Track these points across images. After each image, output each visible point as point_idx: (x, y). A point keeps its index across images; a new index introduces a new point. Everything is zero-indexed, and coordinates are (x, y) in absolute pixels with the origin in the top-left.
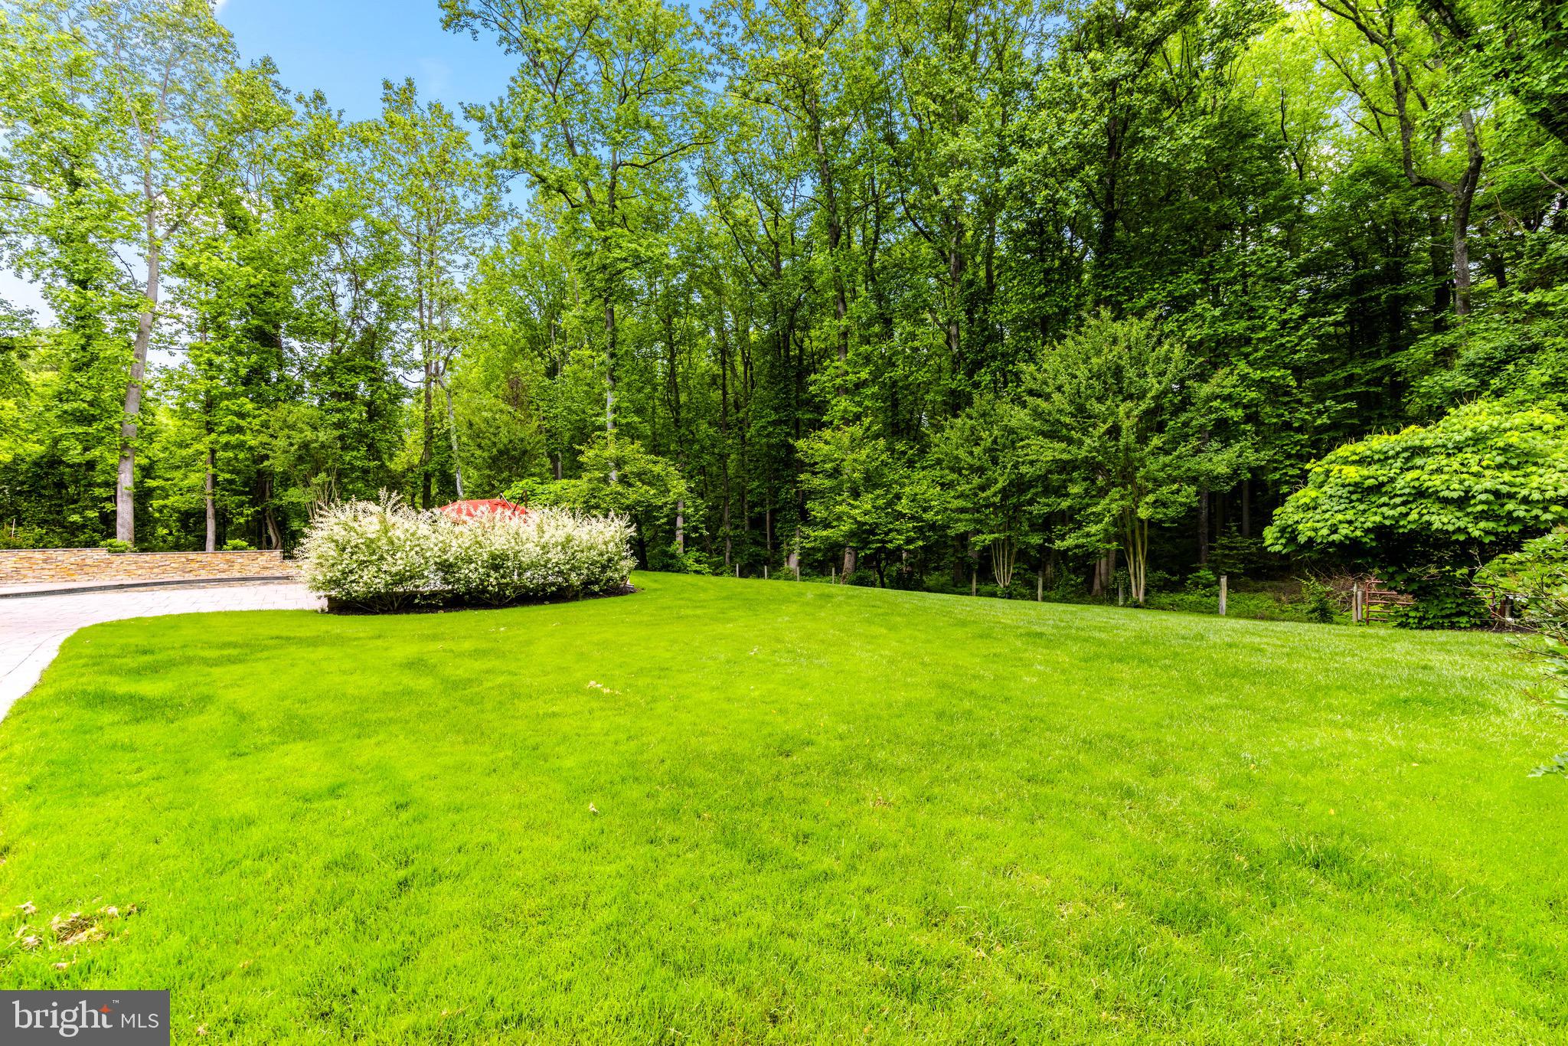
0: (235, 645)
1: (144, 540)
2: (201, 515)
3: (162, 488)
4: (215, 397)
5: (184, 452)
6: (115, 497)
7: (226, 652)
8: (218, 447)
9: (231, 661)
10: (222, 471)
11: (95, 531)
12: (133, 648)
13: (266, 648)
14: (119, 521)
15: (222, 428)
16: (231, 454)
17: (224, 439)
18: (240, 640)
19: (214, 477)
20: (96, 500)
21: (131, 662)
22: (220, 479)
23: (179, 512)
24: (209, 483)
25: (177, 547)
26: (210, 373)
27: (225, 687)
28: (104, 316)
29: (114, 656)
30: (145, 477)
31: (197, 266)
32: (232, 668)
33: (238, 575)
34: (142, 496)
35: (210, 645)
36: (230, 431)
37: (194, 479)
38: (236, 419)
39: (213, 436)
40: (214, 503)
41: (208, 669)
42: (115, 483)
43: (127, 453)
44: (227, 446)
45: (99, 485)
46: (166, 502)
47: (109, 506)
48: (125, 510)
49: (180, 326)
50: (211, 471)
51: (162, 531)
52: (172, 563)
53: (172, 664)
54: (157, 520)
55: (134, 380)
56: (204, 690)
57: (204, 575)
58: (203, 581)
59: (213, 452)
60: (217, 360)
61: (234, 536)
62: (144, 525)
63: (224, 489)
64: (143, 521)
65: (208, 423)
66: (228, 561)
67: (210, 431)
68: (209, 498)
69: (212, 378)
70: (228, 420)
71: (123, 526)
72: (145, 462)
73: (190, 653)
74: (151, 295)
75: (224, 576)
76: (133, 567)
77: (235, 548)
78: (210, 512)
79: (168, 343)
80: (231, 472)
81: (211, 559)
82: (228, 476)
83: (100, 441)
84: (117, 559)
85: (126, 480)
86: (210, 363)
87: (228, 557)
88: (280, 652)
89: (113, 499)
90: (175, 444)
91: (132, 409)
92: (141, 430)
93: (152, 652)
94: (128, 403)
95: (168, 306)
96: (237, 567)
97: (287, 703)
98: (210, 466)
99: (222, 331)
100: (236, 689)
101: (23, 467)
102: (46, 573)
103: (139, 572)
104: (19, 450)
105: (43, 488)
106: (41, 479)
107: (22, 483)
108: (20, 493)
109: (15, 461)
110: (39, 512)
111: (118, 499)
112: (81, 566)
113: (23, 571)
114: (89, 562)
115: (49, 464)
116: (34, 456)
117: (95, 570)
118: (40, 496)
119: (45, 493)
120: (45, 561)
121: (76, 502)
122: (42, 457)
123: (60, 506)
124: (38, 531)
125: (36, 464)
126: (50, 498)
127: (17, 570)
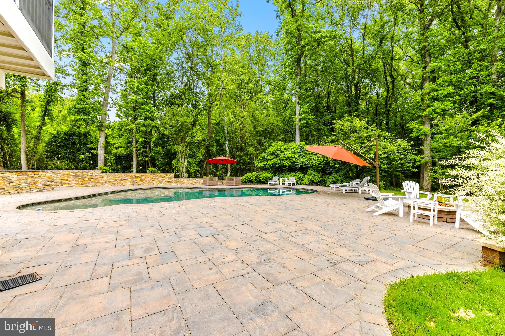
14: (99, 158)
20: (90, 149)
40: (136, 151)
42: (98, 142)
43: (102, 129)
45: (91, 143)
47: (95, 152)
48: (101, 154)
61: (149, 166)
66: (152, 178)
71: (100, 161)
76: (112, 180)
77: (153, 172)
78: (135, 155)
84: (105, 176)
85: (102, 140)
89: (97, 149)
101: (61, 135)
102: (74, 182)
103: (115, 182)
104: (59, 129)
105: (68, 144)
106: (67, 140)
107: (60, 142)
108: (59, 146)
109: (57, 133)
110: (66, 154)
111: (99, 149)
112: (90, 179)
113: (64, 181)
114: (93, 177)
115: (70, 134)
116: (65, 131)
117: (96, 181)
118: (67, 148)
119: (69, 146)
120: (74, 176)
121: (79, 151)
122: (68, 132)
123: (74, 152)
124: (66, 162)
125: (66, 134)
126: (70, 149)
127: (61, 181)
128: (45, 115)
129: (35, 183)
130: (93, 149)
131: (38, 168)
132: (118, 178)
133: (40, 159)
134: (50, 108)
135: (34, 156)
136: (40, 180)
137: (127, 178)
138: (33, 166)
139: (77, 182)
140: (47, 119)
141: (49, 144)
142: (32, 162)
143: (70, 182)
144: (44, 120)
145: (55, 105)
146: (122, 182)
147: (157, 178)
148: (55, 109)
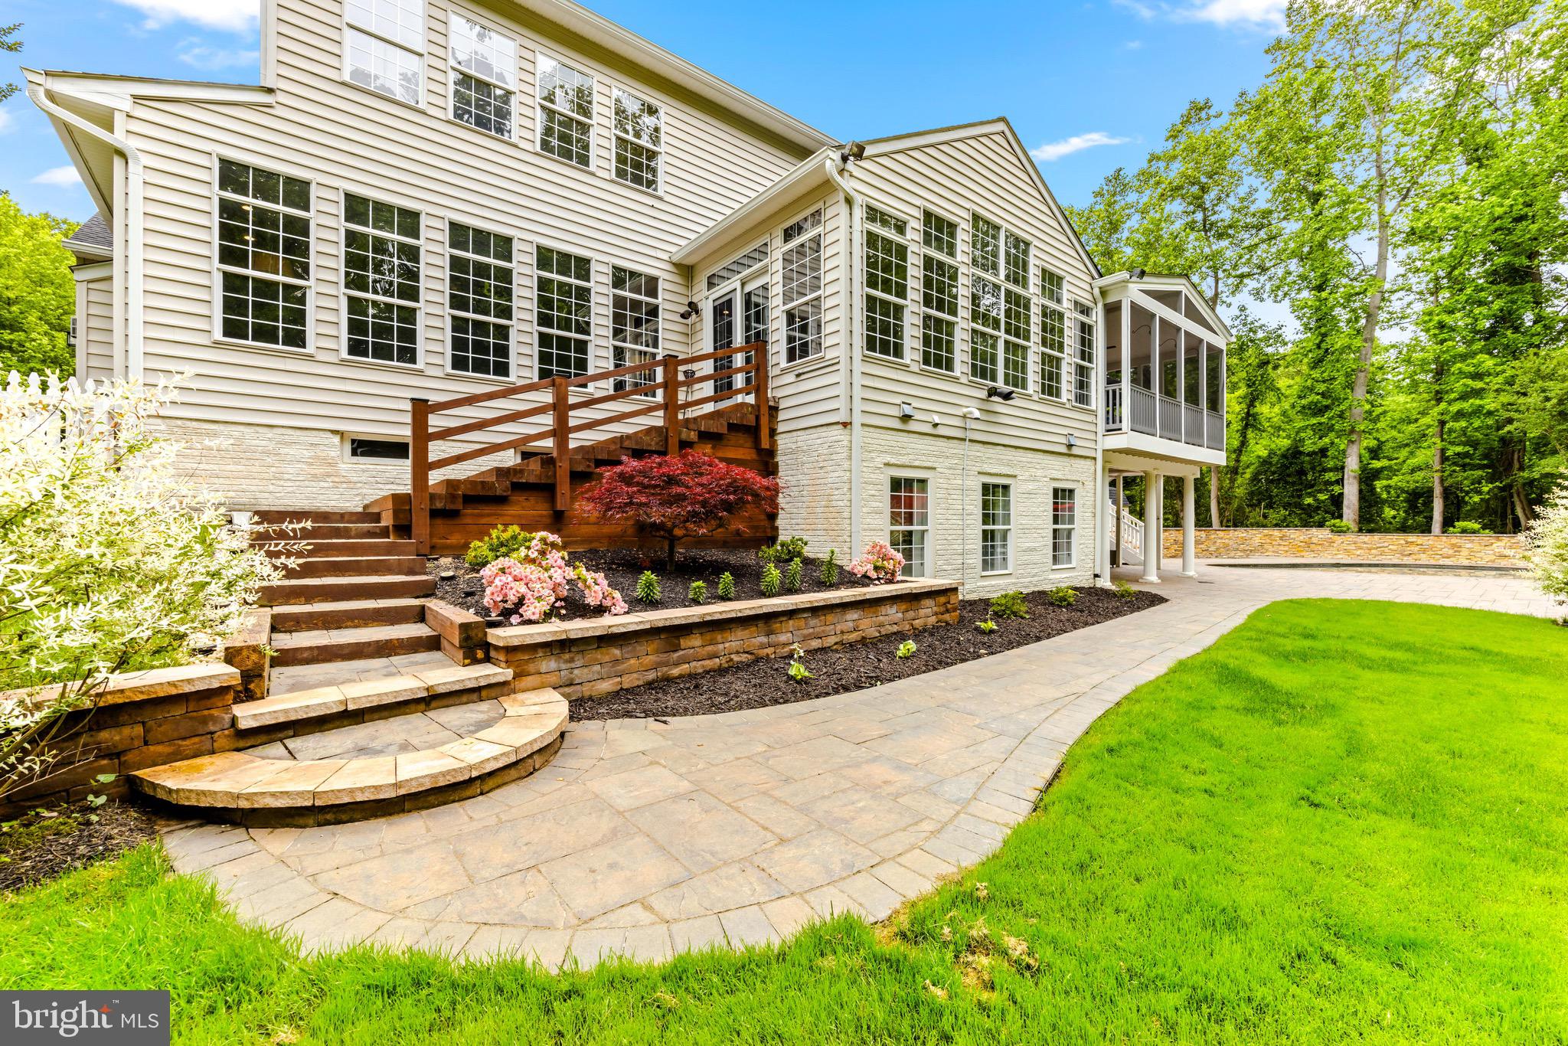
0: (1409, 648)
1: (1369, 520)
2: (1429, 494)
3: (1389, 468)
4: (1446, 362)
5: (1412, 428)
6: (1342, 479)
7: (1390, 654)
8: (1447, 418)
9: (1391, 666)
10: (1452, 443)
11: (1327, 512)
12: (1300, 630)
13: (1444, 659)
14: (1345, 502)
15: (1453, 396)
16: (1463, 424)
17: (1455, 408)
18: (1418, 641)
19: (1443, 451)
20: (1329, 483)
21: (1288, 645)
22: (1449, 453)
23: (1407, 492)
24: (1437, 459)
25: (1404, 529)
26: (1441, 337)
27: (1366, 699)
28: (1338, 311)
29: (1279, 635)
30: (1372, 459)
31: (1427, 226)
32: (1387, 676)
33: (1466, 563)
34: (1368, 477)
35: (1380, 642)
36: (1464, 397)
37: (1422, 457)
38: (1470, 382)
39: (1443, 405)
40: (1442, 480)
41: (1359, 671)
42: (1343, 468)
43: (1354, 437)
44: (1460, 415)
45: (1331, 470)
46: (1389, 482)
47: (1337, 489)
48: (1351, 492)
49: (1412, 297)
50: (1440, 445)
51: (1388, 512)
52: (1389, 545)
53: (1326, 655)
54: (1384, 502)
55: (1362, 364)
56: (1334, 696)
57: (1424, 559)
58: (1421, 566)
59: (1442, 423)
60: (1448, 320)
61: (1467, 518)
62: (1370, 506)
63: (1455, 464)
64: (1370, 504)
65: (1437, 392)
66: (1453, 546)
67: (1439, 400)
68: (1437, 475)
69: (1442, 342)
70: (1460, 385)
71: (1348, 507)
72: (1373, 443)
73: (1350, 646)
74: (1380, 276)
75: (1447, 562)
76: (1353, 547)
77: (1464, 531)
78: (1438, 491)
79: (1397, 320)
80: (1465, 444)
81: (1436, 544)
82: (1459, 449)
83: (1331, 428)
84: (1338, 539)
85: (1352, 464)
86: (1442, 326)
87: (1454, 541)
88: (1463, 670)
89: (1340, 482)
90: (1402, 421)
91: (1360, 393)
92: (1370, 412)
93: (1312, 637)
94: (1356, 388)
95: (1400, 280)
96: (1465, 553)
97: (1431, 748)
98: (1438, 440)
99: (1458, 284)
100: (1376, 706)
101: (1275, 459)
102: (1282, 548)
103: (1358, 552)
104: (1273, 446)
105: (1289, 476)
106: (1288, 468)
107: (1273, 473)
108: (1272, 481)
109: (1269, 456)
110: (1285, 496)
111: (1345, 482)
112: (1308, 544)
113: (1266, 546)
114: (1314, 540)
115: (1294, 453)
116: (1283, 449)
117: (1320, 548)
118: (1287, 482)
119: (1290, 480)
120: (1281, 538)
121: (1312, 486)
122: (1288, 450)
123: (1301, 490)
124: (1283, 512)
125: (1284, 456)
126: (1293, 484)
127: (1262, 545)
128: (1246, 427)
129: (1226, 546)
130: (1332, 484)
131: (1235, 525)
132: (1365, 543)
133: (1240, 509)
134: (1255, 410)
135: (1230, 503)
136: (1231, 543)
137: (1386, 544)
138: (1228, 521)
139: (1286, 549)
140: (1250, 434)
141: (1255, 478)
142: (1227, 514)
143: (1274, 549)
144: (1245, 437)
145: (1261, 403)
146: (1373, 551)
147: (1468, 546)
148: (1265, 410)
